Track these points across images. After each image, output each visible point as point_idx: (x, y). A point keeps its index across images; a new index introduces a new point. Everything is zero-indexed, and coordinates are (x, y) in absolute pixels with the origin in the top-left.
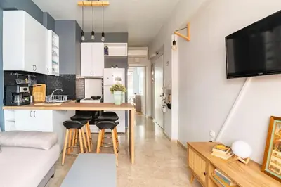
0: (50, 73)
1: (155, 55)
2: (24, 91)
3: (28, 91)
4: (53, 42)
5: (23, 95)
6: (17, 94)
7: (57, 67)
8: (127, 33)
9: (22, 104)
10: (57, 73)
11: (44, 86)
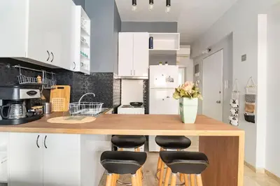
0: (78, 69)
1: (207, 51)
2: (29, 97)
3: (38, 95)
4: (82, 25)
5: (28, 103)
6: (14, 102)
7: (87, 62)
8: (176, 23)
9: (25, 121)
10: (87, 70)
11: (68, 88)
